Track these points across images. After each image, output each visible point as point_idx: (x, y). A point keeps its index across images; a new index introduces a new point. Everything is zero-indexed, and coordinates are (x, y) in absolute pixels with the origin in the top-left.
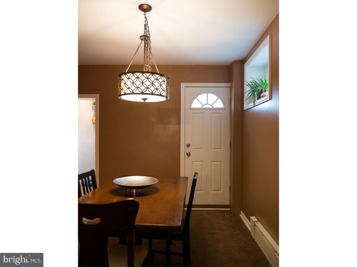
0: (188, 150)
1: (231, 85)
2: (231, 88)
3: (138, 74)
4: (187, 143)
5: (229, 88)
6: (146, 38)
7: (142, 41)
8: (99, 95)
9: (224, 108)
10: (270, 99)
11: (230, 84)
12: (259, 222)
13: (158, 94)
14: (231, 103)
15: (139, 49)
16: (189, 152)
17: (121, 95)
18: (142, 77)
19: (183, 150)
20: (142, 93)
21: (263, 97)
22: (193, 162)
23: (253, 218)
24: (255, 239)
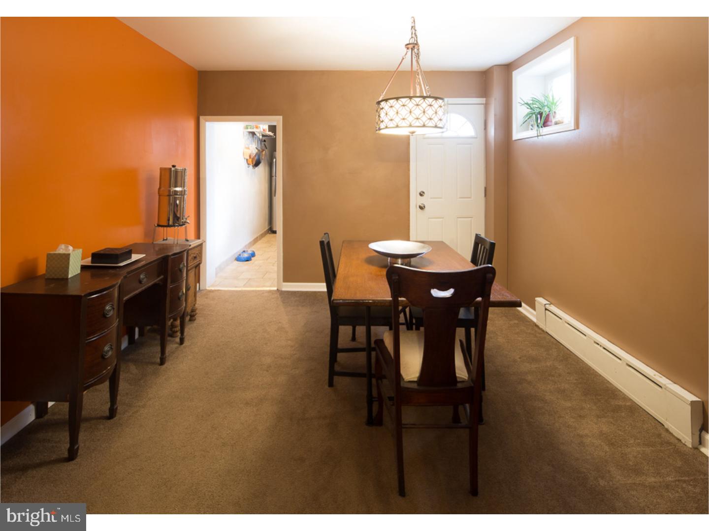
0: (421, 201)
1: (486, 101)
2: (486, 106)
3: (404, 100)
4: (419, 191)
5: (483, 105)
6: (413, 46)
7: (408, 50)
8: (281, 117)
9: (476, 136)
10: (576, 128)
11: (485, 99)
12: (551, 305)
13: (432, 125)
14: (486, 128)
15: (404, 61)
16: (422, 204)
17: (380, 129)
18: (410, 104)
19: (415, 200)
20: (410, 126)
21: (556, 123)
22: (430, 219)
23: (540, 301)
24: (547, 329)
